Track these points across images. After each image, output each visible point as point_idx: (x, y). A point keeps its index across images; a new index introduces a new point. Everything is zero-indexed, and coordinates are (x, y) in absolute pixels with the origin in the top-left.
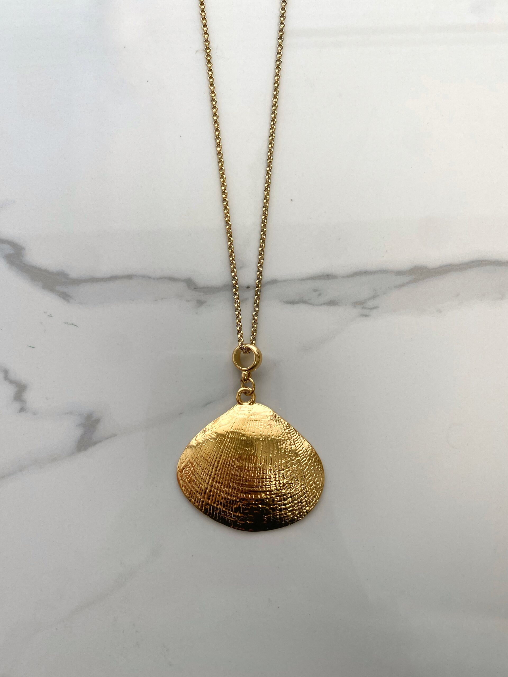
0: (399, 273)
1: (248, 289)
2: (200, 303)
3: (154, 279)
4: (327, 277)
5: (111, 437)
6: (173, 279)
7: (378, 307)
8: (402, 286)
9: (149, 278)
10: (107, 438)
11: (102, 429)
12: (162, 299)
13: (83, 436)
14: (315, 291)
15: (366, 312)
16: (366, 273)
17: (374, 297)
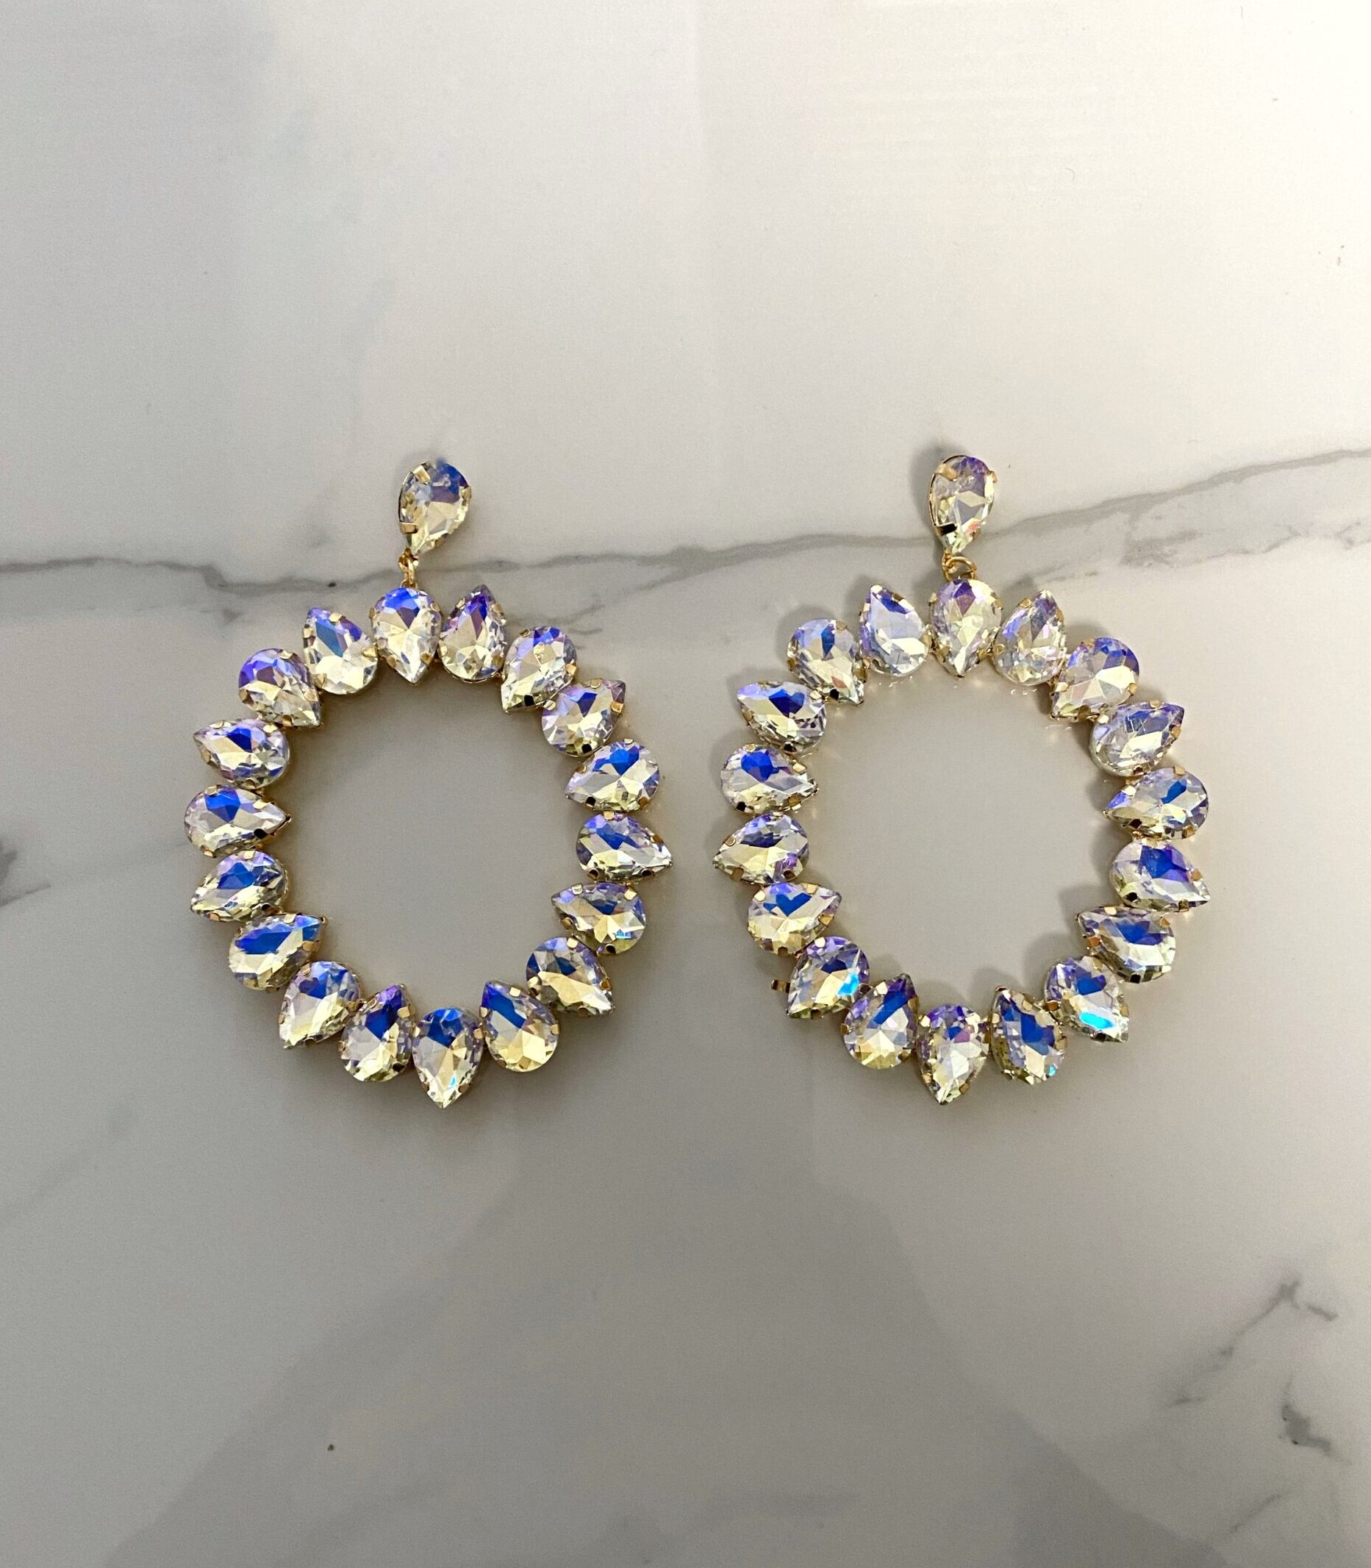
0: (647, 561)
1: (332, 588)
2: (230, 616)
3: (137, 566)
4: (499, 565)
7: (601, 630)
8: (652, 586)
9: (128, 563)
16: (578, 559)
17: (593, 609)
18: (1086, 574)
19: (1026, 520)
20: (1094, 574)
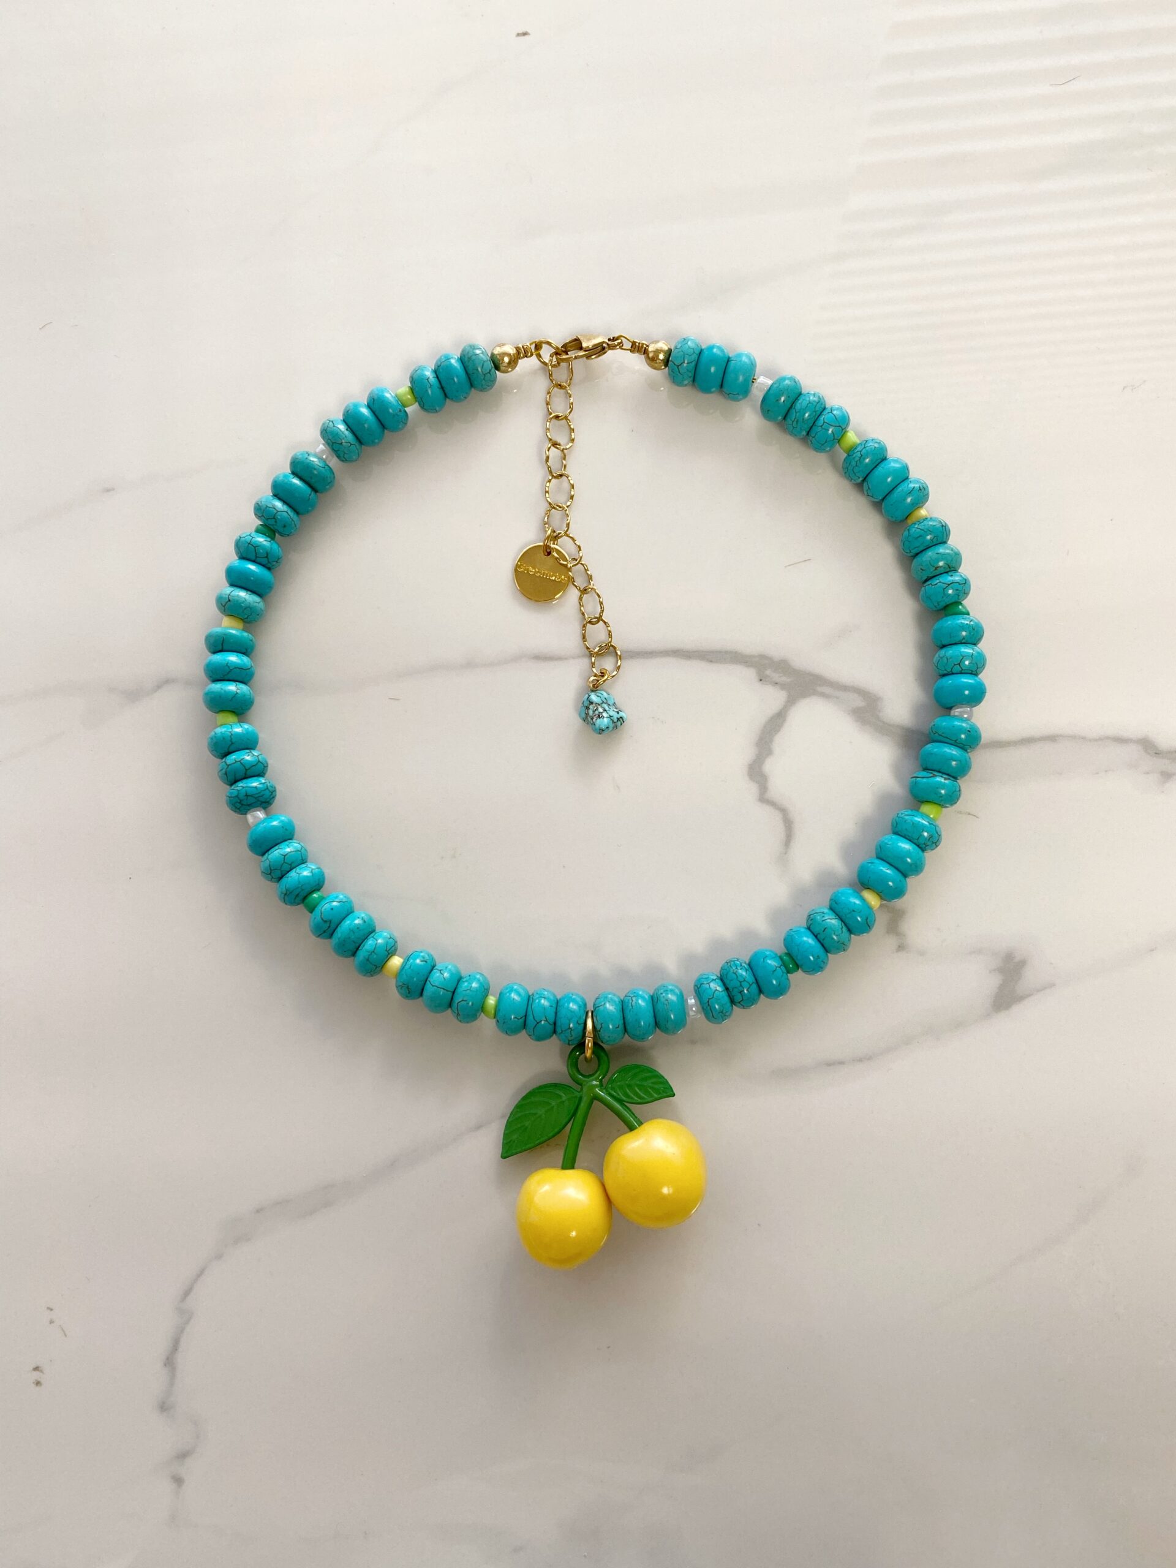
5: (1045, 988)
6: (1120, 740)
10: (1038, 991)
11: (1030, 977)
12: (1106, 771)
13: (1002, 988)
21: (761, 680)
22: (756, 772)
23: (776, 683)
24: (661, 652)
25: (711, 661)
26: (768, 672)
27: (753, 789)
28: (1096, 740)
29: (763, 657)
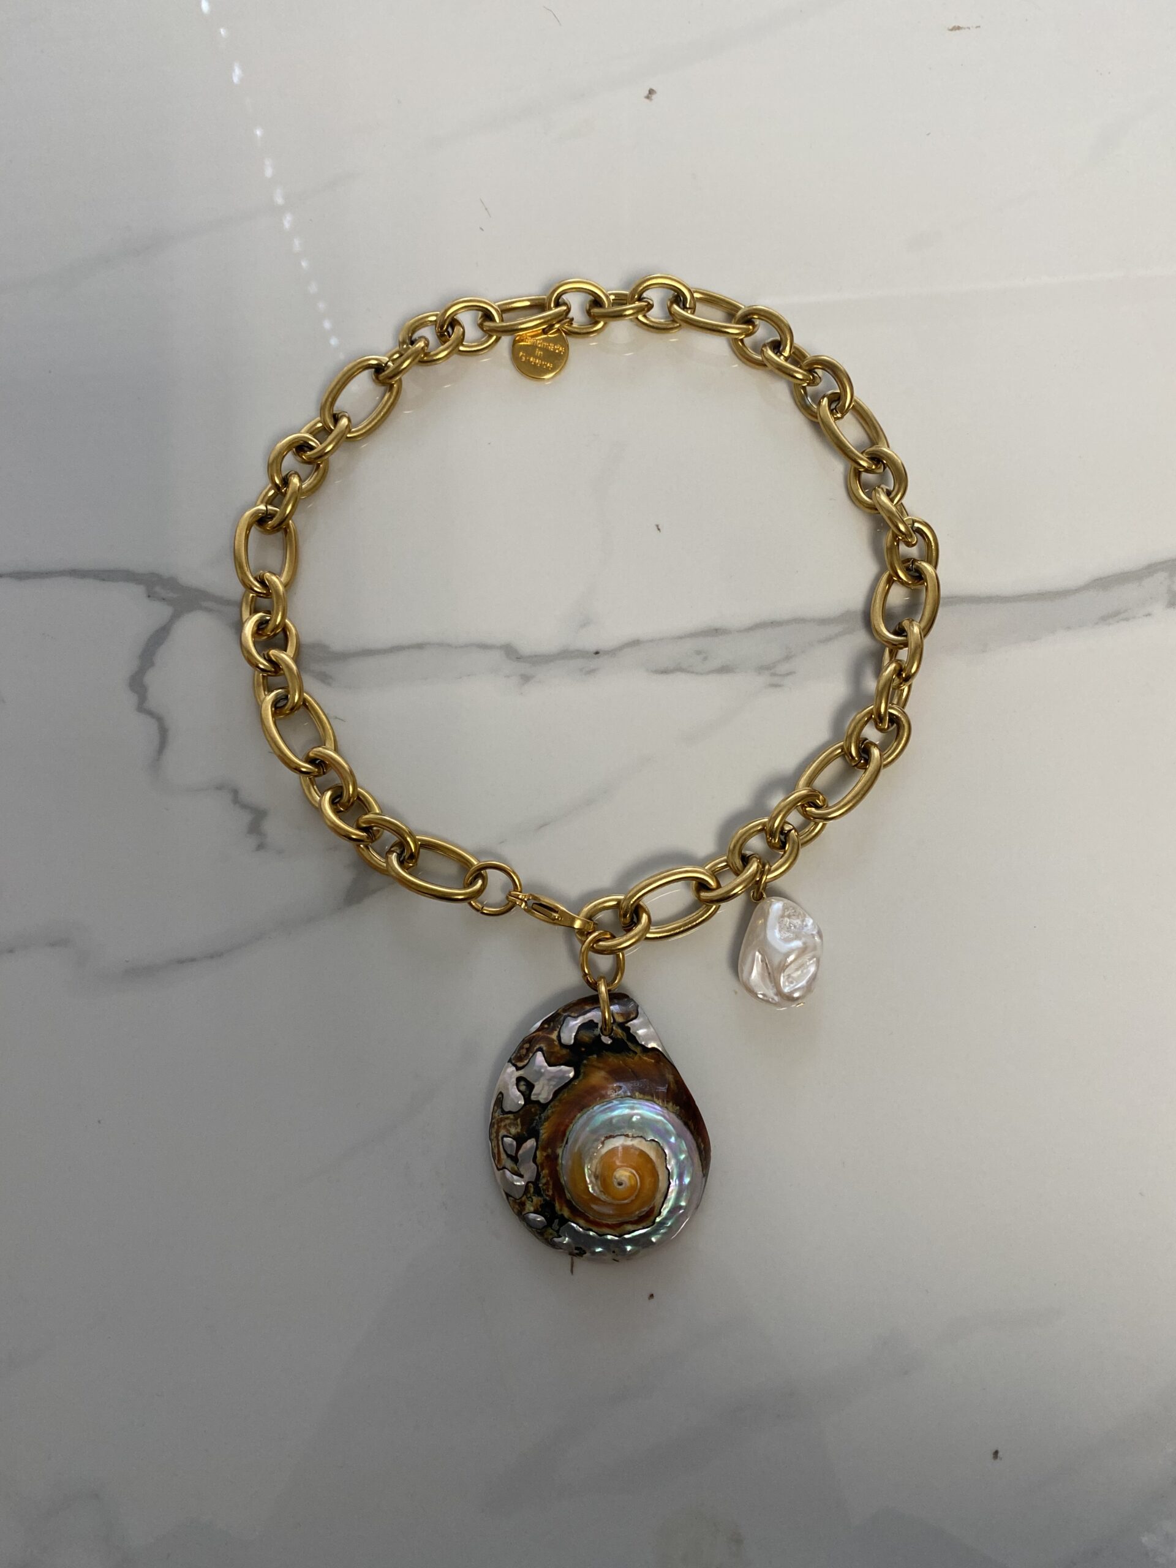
0: (824, 622)
1: (597, 655)
2: (526, 679)
3: (456, 647)
4: (715, 632)
6: (484, 647)
7: (795, 673)
8: (828, 640)
9: (449, 645)
12: (469, 675)
13: (355, 882)
14: (698, 653)
15: (776, 680)
16: (774, 624)
17: (788, 658)
18: (1144, 616)
19: (1095, 580)
20: (1149, 615)
21: (149, 596)
22: (137, 684)
23: (164, 599)
24: (56, 572)
25: (104, 580)
26: (158, 589)
27: (133, 699)
28: (461, 647)
29: (153, 574)
